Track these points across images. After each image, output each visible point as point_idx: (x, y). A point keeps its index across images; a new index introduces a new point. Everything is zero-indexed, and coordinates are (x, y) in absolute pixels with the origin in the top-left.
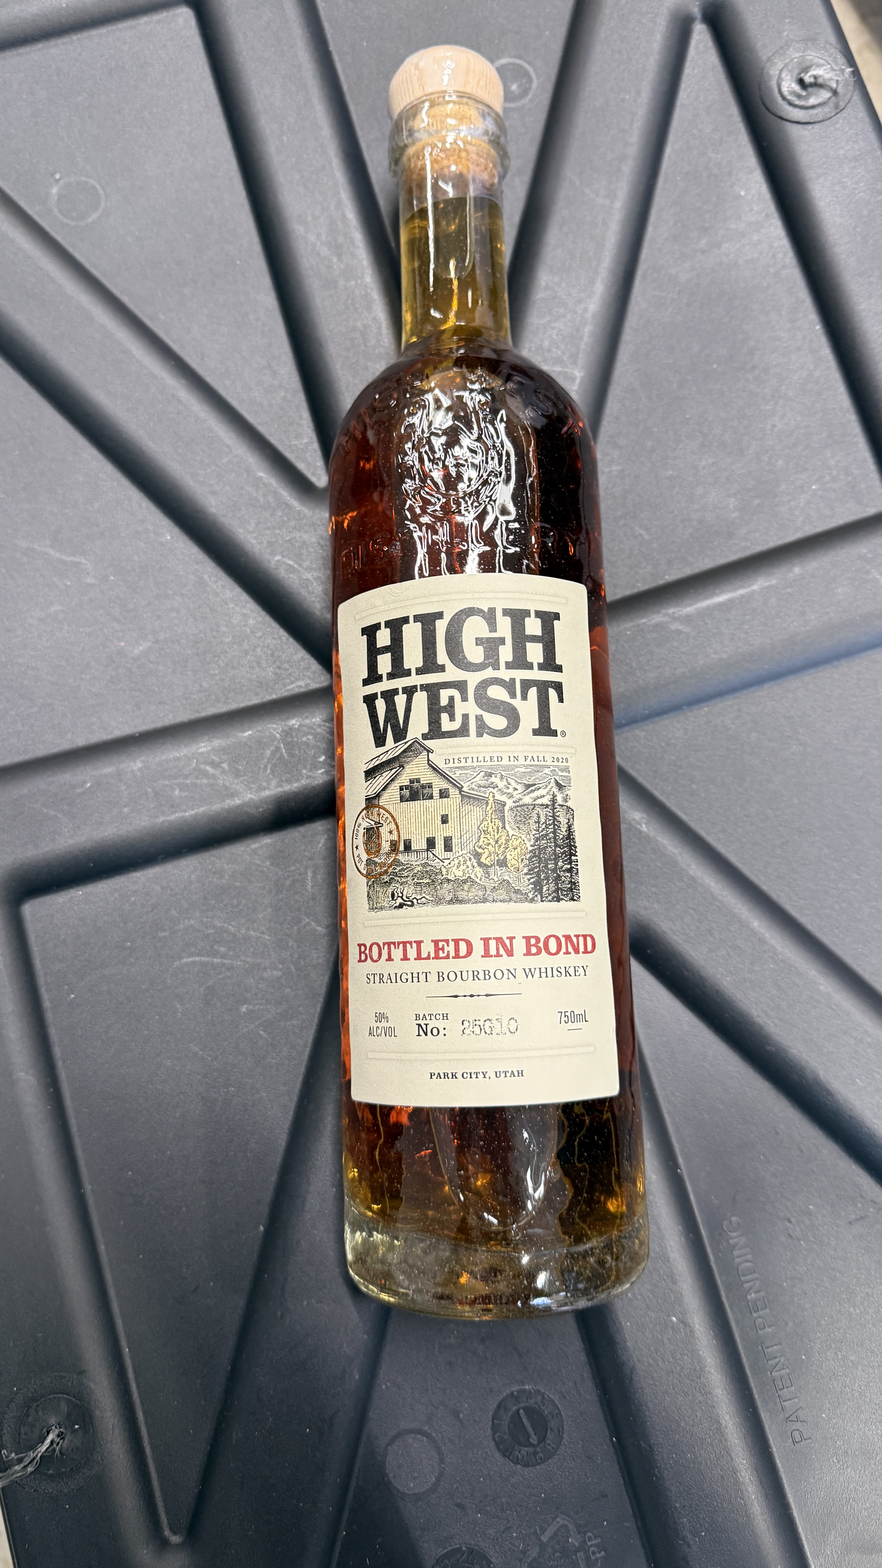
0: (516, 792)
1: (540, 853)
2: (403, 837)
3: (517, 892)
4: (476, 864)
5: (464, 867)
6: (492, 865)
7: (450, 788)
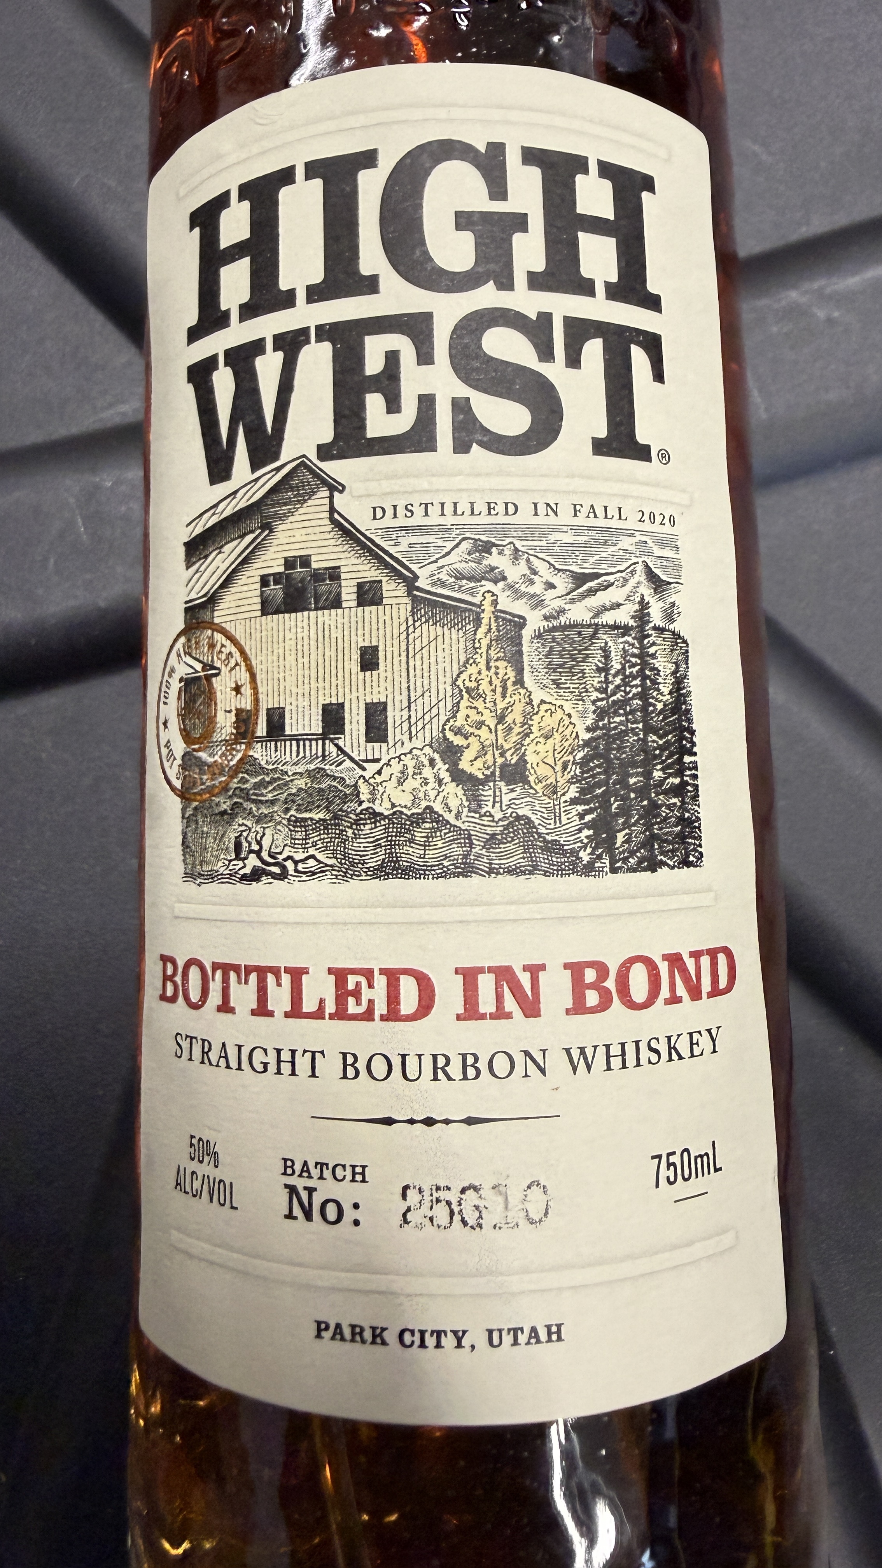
0: (551, 593)
1: (608, 748)
2: (265, 704)
3: (552, 847)
4: (445, 776)
5: (416, 784)
6: (487, 779)
7: (384, 579)
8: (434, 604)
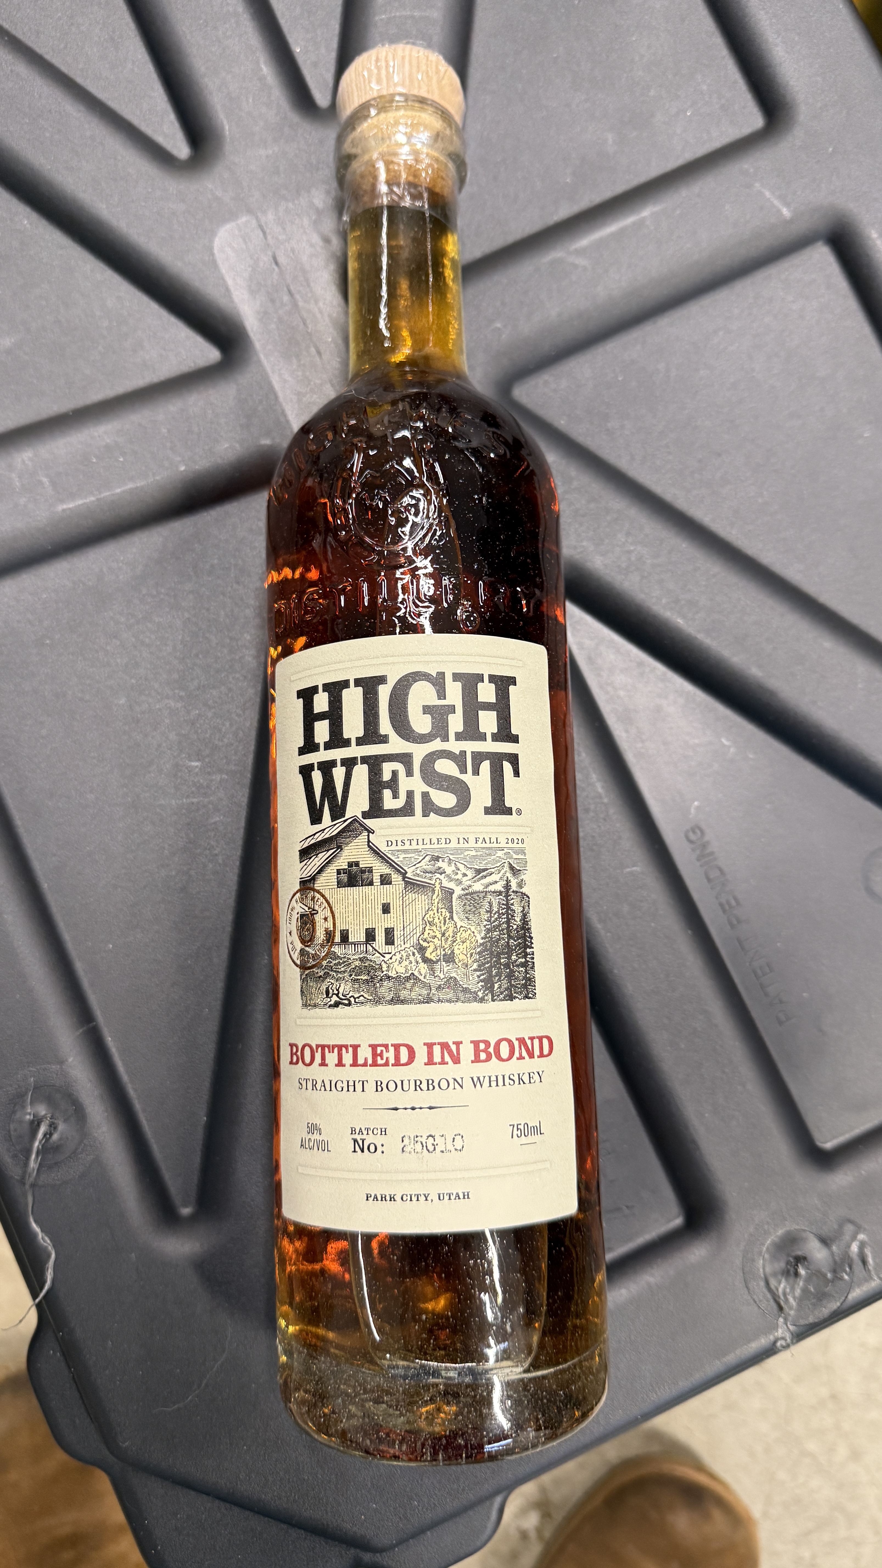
0: (465, 878)
1: (492, 946)
2: (339, 927)
3: (465, 990)
4: (419, 960)
5: (407, 963)
6: (438, 961)
7: (393, 873)
8: (413, 884)
